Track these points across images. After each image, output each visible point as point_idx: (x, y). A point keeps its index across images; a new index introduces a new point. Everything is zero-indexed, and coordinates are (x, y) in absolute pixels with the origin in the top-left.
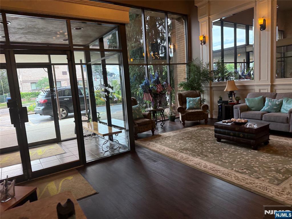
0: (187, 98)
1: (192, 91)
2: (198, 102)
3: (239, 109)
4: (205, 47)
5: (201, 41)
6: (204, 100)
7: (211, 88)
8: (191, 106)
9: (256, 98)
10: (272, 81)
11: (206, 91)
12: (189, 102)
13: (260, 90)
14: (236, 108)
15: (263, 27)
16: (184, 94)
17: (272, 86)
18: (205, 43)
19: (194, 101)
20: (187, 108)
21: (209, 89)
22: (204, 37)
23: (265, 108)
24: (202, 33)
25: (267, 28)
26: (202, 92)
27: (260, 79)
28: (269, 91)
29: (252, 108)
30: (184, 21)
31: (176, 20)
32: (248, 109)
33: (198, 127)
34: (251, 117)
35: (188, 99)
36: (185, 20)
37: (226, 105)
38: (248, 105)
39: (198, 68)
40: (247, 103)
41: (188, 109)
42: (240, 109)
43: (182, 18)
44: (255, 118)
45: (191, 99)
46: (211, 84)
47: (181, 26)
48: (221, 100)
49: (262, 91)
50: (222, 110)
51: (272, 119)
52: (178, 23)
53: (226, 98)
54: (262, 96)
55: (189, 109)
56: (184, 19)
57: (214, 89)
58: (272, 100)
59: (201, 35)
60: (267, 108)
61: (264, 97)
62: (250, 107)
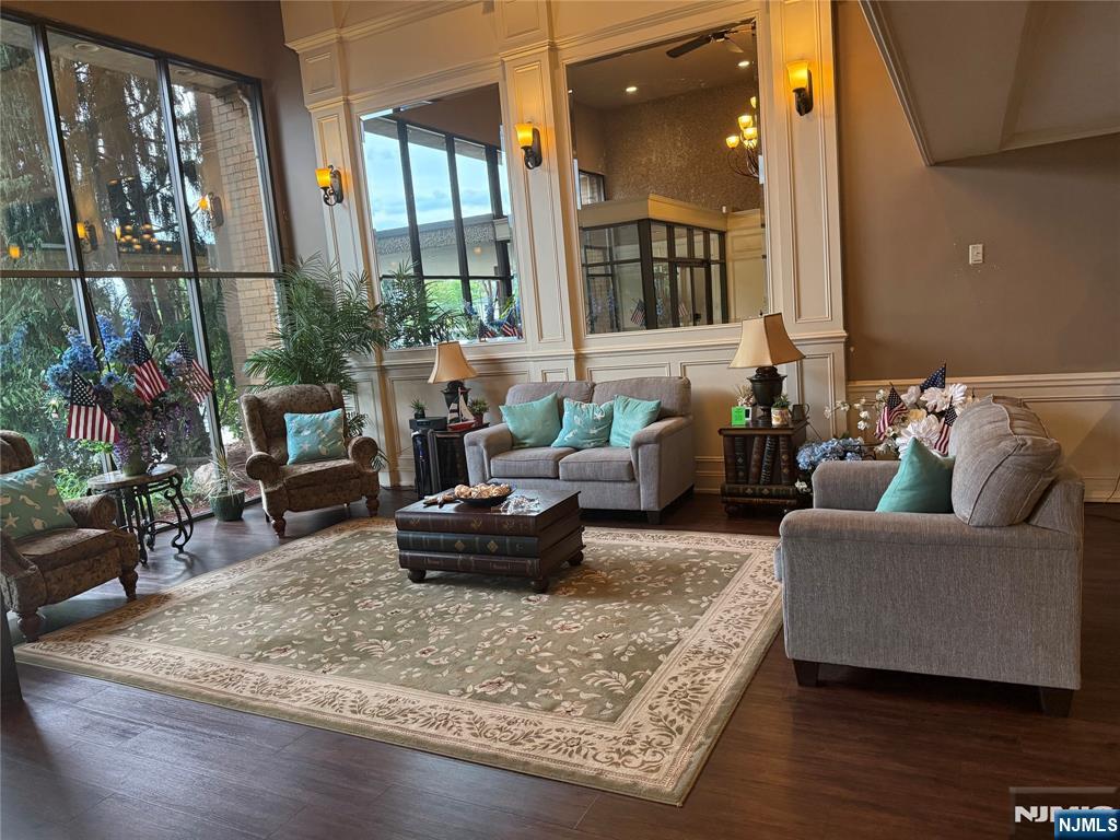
0: (287, 417)
1: (308, 386)
2: (335, 428)
3: (482, 445)
4: (344, 214)
5: (325, 189)
6: (359, 420)
7: (383, 370)
8: (306, 446)
9: (536, 404)
10: (578, 343)
11: (364, 386)
12: (299, 432)
13: (544, 374)
14: (474, 444)
15: (533, 156)
16: (272, 402)
17: (580, 359)
18: (340, 200)
19: (319, 425)
20: (290, 460)
21: (375, 376)
22: (336, 175)
23: (565, 436)
24: (325, 161)
25: (545, 161)
26: (352, 387)
27: (541, 336)
28: (573, 378)
29: (525, 438)
30: (246, 101)
31: (211, 96)
32: (513, 445)
33: (342, 531)
34: (523, 473)
35: (292, 419)
36: (250, 101)
37: (438, 436)
38: (511, 428)
39: (322, 294)
40: (509, 424)
41: (294, 463)
42: (487, 447)
43: (239, 91)
44: (536, 474)
45: (306, 417)
46: (381, 359)
47: (239, 123)
48: (423, 416)
49: (551, 378)
50: (426, 457)
51: (589, 472)
52: (225, 109)
53: (438, 409)
54: (553, 394)
55: (300, 461)
56: (246, 96)
57: (393, 375)
58: (583, 407)
59: (320, 165)
60: (571, 435)
61: (559, 396)
62: (520, 437)
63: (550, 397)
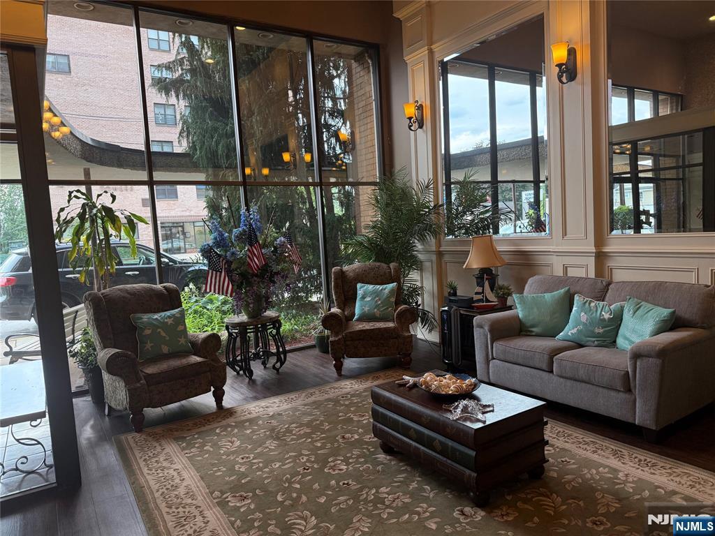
0: (359, 285)
1: (378, 264)
2: (388, 298)
3: (486, 328)
4: (422, 138)
5: (410, 118)
6: (415, 291)
7: (440, 254)
8: (366, 309)
9: (548, 296)
10: (600, 240)
11: (427, 264)
12: (363, 298)
13: (565, 268)
14: (481, 326)
15: (569, 71)
16: (351, 274)
17: (601, 257)
18: (421, 126)
19: (376, 294)
20: (356, 317)
21: (434, 257)
22: (420, 108)
23: (570, 331)
24: (414, 97)
25: (579, 76)
26: (415, 263)
27: (565, 233)
28: (592, 275)
29: (533, 326)
30: (369, 61)
31: (353, 61)
32: (521, 331)
33: (378, 378)
34: (520, 361)
35: (361, 288)
36: (372, 61)
38: (520, 316)
39: (405, 194)
40: (520, 312)
41: (357, 320)
42: (491, 331)
43: (366, 55)
44: (532, 365)
45: (370, 287)
46: (439, 244)
47: (366, 78)
48: (455, 294)
49: (572, 273)
50: (450, 329)
51: (582, 373)
52: (359, 69)
53: (466, 290)
54: (567, 288)
55: (363, 318)
56: (370, 58)
57: (447, 258)
58: (593, 304)
59: (411, 100)
60: (575, 331)
61: (572, 291)
62: (528, 324)
63: (562, 291)
